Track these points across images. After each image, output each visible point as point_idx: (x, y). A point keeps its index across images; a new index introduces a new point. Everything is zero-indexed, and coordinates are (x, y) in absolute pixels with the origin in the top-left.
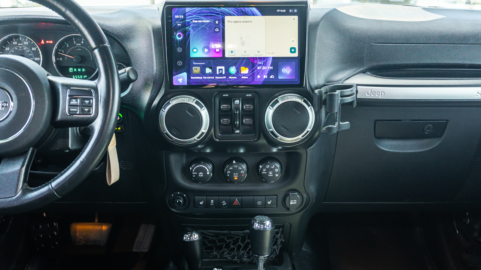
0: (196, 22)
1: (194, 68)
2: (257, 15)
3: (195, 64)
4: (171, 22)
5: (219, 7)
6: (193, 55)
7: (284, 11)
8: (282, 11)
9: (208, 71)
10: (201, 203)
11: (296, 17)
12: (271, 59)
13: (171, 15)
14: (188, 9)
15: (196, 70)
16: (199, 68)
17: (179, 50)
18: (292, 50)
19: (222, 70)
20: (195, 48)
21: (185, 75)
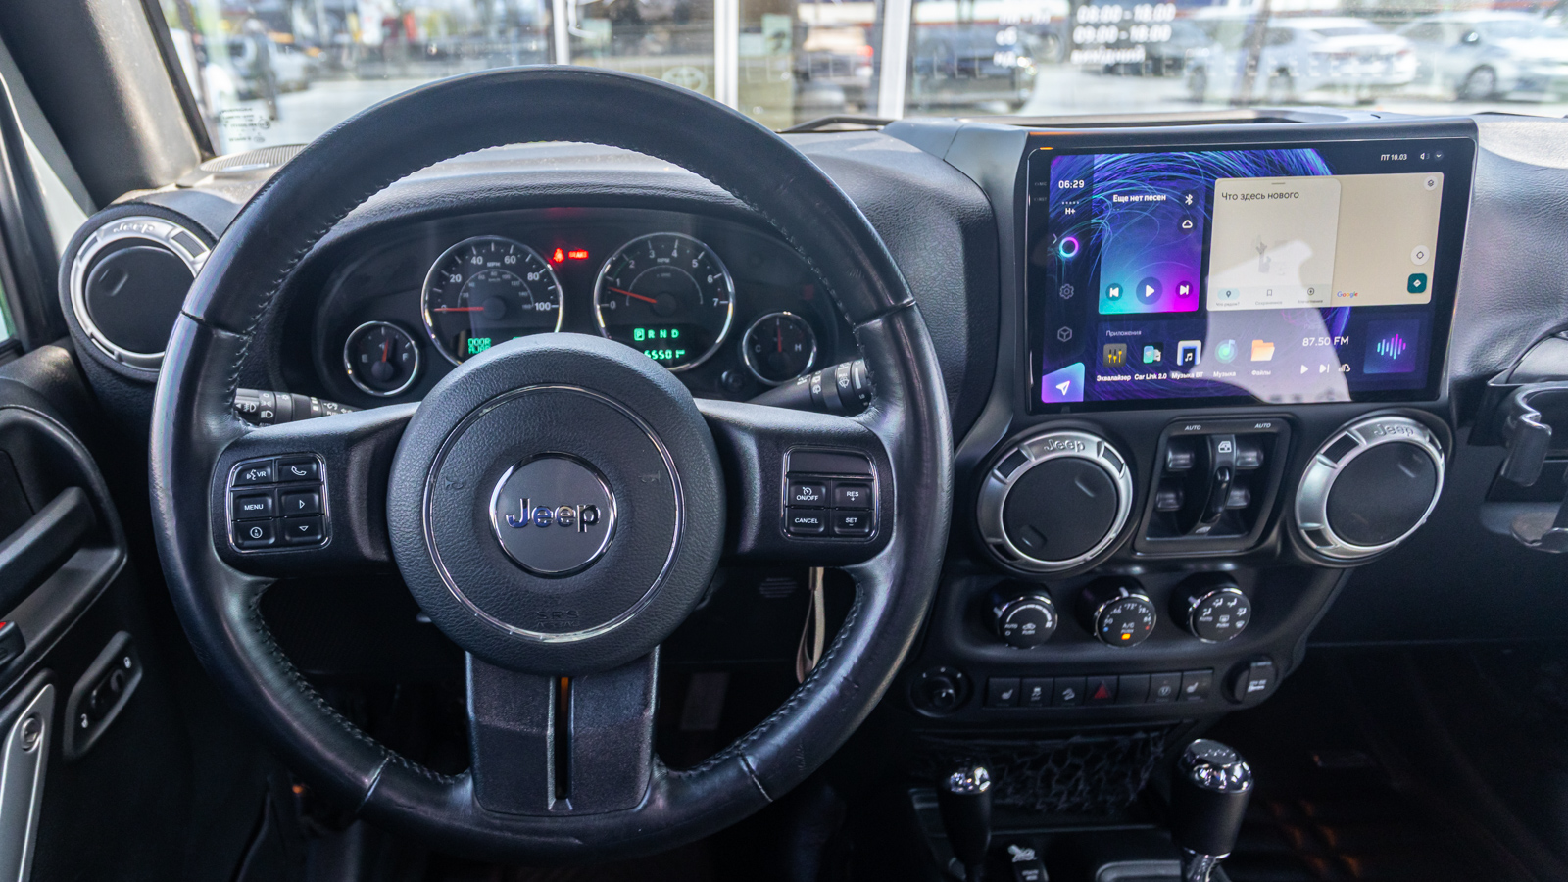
0: (1124, 199)
1: (1107, 347)
2: (1315, 173)
3: (1111, 334)
4: (1046, 204)
5: (1198, 150)
6: (1106, 308)
7: (1404, 157)
8: (1395, 157)
9: (1151, 355)
10: (1006, 696)
11: (1438, 178)
12: (1347, 313)
13: (1048, 181)
14: (1100, 160)
15: (1114, 354)
16: (1124, 346)
17: (1066, 292)
18: (1415, 283)
19: (1193, 350)
20: (1114, 286)
21: (1078, 369)
